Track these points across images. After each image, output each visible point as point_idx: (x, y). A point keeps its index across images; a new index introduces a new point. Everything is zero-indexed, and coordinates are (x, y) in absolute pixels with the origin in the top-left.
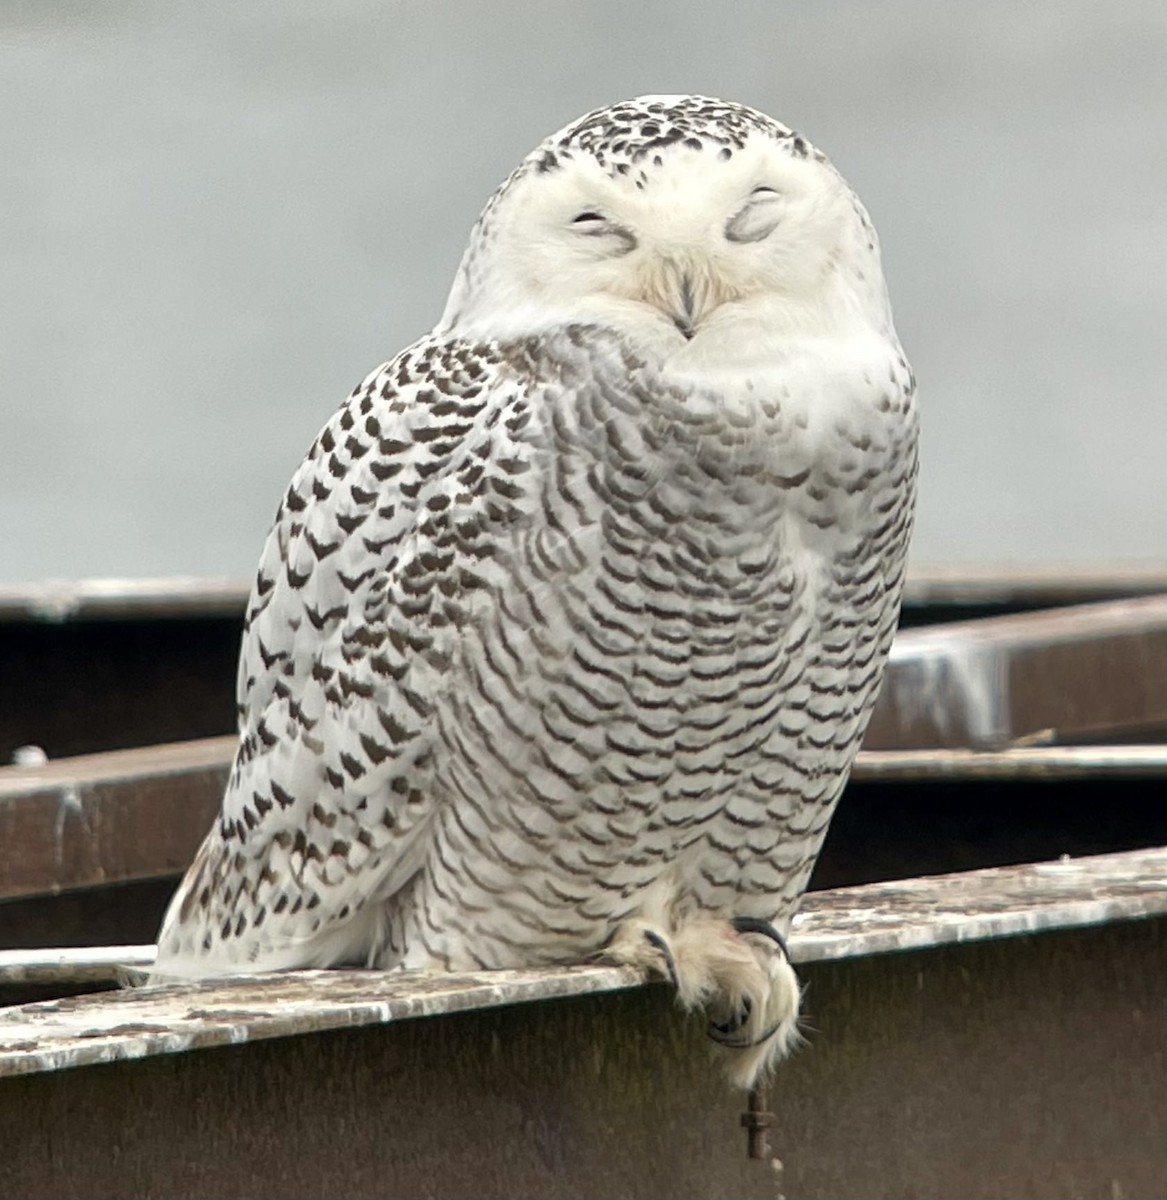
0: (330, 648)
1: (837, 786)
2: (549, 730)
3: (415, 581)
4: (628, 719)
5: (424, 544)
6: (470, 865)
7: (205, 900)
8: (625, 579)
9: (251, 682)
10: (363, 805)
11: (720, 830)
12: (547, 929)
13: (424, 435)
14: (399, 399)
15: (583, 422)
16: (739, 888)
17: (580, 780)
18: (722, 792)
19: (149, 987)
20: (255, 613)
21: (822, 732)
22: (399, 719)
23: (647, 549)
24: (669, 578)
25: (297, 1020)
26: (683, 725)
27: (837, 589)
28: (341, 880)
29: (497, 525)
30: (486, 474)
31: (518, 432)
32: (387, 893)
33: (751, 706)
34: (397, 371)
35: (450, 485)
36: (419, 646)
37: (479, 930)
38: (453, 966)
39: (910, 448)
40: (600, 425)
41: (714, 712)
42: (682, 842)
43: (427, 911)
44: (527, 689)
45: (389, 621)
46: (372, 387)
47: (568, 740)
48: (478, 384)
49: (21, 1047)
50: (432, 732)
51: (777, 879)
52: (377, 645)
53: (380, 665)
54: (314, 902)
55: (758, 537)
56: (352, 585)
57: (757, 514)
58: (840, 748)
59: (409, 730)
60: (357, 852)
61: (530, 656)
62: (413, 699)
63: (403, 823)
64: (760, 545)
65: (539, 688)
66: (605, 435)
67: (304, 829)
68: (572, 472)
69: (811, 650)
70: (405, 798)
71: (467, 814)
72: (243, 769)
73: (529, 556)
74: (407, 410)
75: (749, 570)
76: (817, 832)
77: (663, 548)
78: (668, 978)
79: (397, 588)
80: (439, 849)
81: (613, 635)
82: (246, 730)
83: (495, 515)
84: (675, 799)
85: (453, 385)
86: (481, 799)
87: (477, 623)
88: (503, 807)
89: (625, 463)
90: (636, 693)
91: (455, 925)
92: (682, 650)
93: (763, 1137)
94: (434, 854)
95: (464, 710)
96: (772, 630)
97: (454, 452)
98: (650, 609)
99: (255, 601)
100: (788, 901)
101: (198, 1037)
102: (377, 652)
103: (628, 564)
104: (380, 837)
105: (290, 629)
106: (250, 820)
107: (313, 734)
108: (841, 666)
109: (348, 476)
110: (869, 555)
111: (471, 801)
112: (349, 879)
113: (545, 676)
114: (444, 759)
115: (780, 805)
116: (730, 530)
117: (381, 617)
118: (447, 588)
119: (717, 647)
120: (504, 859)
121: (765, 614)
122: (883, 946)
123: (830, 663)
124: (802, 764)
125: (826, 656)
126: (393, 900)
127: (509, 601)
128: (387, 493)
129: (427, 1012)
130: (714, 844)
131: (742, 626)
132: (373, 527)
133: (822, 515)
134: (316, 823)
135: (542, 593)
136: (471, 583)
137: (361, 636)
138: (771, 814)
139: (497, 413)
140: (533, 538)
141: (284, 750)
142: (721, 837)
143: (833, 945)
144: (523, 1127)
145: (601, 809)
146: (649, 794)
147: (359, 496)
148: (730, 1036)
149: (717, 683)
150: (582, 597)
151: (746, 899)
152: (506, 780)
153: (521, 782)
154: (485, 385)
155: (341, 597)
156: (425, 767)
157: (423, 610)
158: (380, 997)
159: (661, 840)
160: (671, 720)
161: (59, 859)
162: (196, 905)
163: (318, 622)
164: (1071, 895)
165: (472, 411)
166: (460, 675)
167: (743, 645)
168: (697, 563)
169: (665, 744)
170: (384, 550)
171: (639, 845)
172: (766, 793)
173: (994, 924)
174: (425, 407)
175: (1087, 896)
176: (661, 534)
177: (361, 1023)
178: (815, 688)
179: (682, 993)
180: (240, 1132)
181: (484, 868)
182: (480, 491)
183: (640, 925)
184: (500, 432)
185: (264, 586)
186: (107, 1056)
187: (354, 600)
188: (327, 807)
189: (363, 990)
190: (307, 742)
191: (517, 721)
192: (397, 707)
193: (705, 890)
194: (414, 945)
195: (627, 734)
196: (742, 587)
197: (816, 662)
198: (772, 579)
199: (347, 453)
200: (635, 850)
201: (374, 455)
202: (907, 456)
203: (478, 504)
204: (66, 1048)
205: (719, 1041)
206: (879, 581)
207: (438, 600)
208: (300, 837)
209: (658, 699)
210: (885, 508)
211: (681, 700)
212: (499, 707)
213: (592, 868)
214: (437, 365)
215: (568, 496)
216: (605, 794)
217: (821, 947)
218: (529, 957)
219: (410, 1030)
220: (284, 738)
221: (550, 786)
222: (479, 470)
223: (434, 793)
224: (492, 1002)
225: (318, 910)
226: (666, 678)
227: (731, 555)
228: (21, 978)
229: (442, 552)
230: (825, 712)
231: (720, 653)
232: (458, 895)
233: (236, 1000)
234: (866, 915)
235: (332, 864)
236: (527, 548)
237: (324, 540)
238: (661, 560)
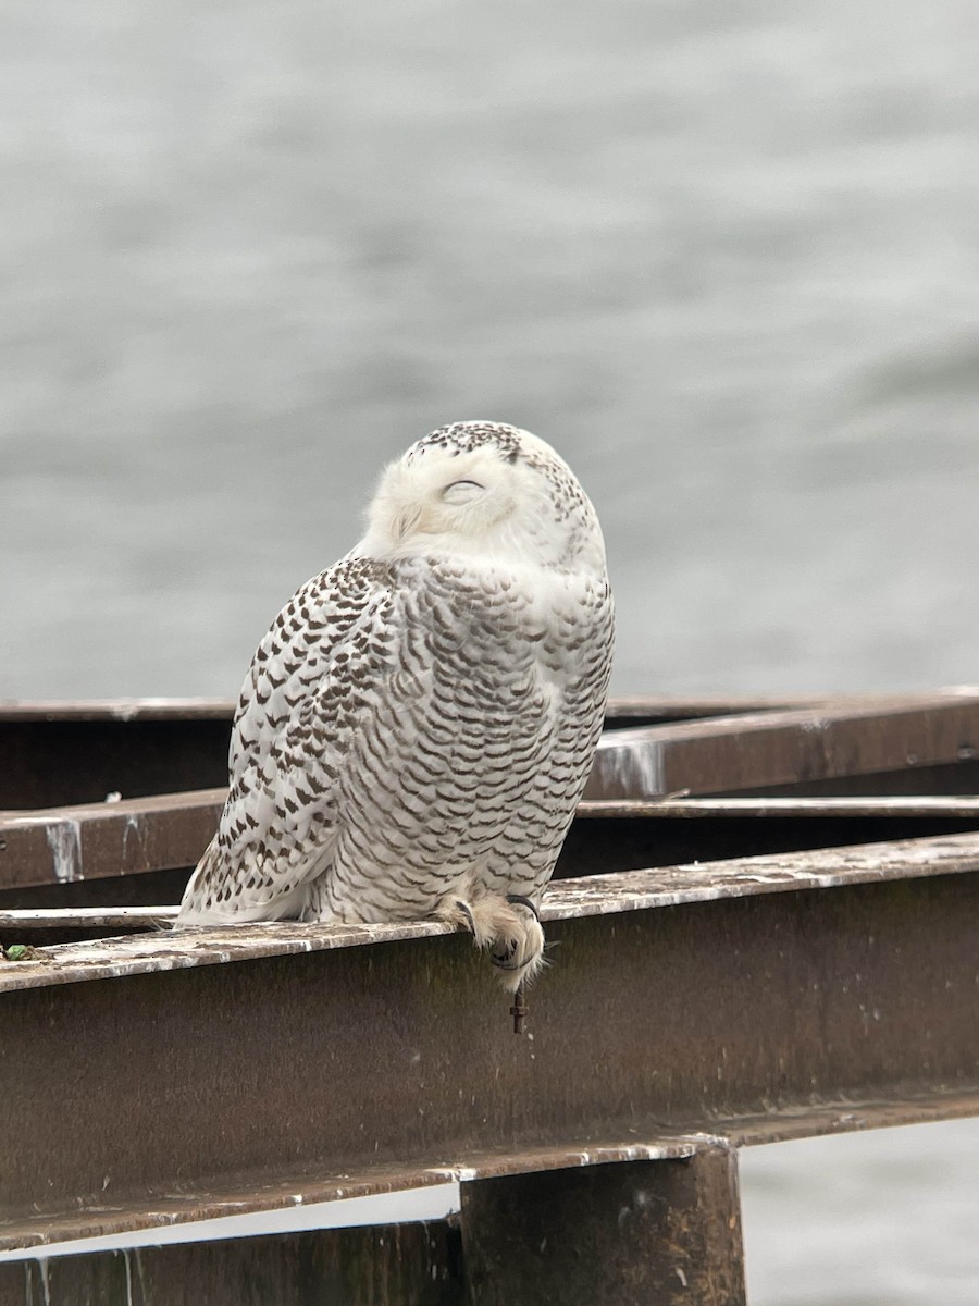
0: (280, 739)
1: (568, 819)
2: (404, 787)
3: (329, 702)
4: (449, 781)
5: (334, 681)
6: (357, 863)
7: (208, 878)
8: (447, 700)
9: (236, 757)
10: (296, 829)
11: (500, 845)
12: (400, 899)
13: (333, 619)
14: (320, 598)
15: (421, 608)
16: (510, 878)
17: (421, 816)
18: (502, 822)
19: (174, 930)
20: (239, 718)
21: (558, 788)
22: (318, 780)
23: (458, 683)
24: (471, 699)
25: (258, 950)
26: (480, 784)
27: (568, 707)
28: (286, 870)
29: (375, 671)
30: (369, 642)
31: (387, 619)
32: (311, 878)
33: (519, 773)
34: (319, 582)
35: (349, 648)
36: (331, 738)
37: (364, 901)
38: (347, 921)
39: (607, 627)
40: (430, 609)
41: (498, 776)
42: (480, 851)
43: (333, 888)
44: (391, 764)
45: (314, 725)
46: (306, 591)
47: (415, 793)
48: (363, 592)
49: (101, 963)
50: (337, 787)
51: (532, 873)
52: (307, 738)
53: (308, 749)
54: (270, 882)
55: (521, 674)
56: (293, 703)
57: (519, 660)
58: (568, 798)
59: (324, 786)
60: (294, 855)
61: (393, 745)
62: (326, 768)
63: (321, 838)
64: (523, 679)
65: (397, 763)
66: (432, 614)
67: (264, 841)
68: (416, 639)
69: (553, 741)
70: (322, 824)
71: (356, 834)
72: (231, 806)
73: (392, 688)
74: (324, 605)
75: (517, 693)
76: (556, 847)
77: (468, 683)
78: (469, 929)
79: (318, 706)
80: (340, 854)
81: (440, 732)
82: (233, 784)
83: (374, 665)
84: (476, 826)
85: (349, 592)
86: (364, 825)
87: (364, 725)
88: (377, 831)
89: (445, 631)
90: (453, 766)
91: (348, 896)
92: (480, 741)
93: (523, 1019)
94: (337, 856)
95: (355, 776)
96: (532, 729)
97: (351, 629)
98: (461, 717)
99: (239, 712)
100: (539, 886)
101: (202, 958)
102: (307, 742)
103: (448, 692)
104: (308, 846)
105: (258, 727)
106: (234, 835)
107: (270, 787)
108: (569, 751)
109: (291, 641)
110: (585, 687)
111: (358, 827)
112: (290, 870)
113: (402, 756)
114: (343, 803)
115: (534, 830)
116: (503, 669)
117: (309, 722)
118: (347, 706)
119: (499, 739)
120: (378, 860)
121: (527, 720)
122: (592, 912)
123: (563, 749)
124: (546, 807)
125: (561, 745)
126: (315, 881)
127: (381, 713)
128: (313, 652)
129: (332, 946)
130: (496, 852)
131: (514, 727)
132: (305, 671)
133: (554, 663)
134: (271, 837)
135: (399, 708)
136: (361, 703)
137: (298, 732)
138: (528, 835)
139: (376, 607)
140: (395, 678)
141: (254, 796)
142: (500, 848)
143: (564, 911)
144: (385, 1014)
145: (433, 832)
146: (461, 823)
147: (297, 652)
148: (505, 962)
149: (500, 759)
150: (422, 712)
151: (514, 884)
152: (379, 815)
153: (388, 816)
154: (368, 592)
155: (287, 710)
156: (333, 807)
157: (333, 718)
158: (306, 937)
159: (467, 849)
160: (473, 782)
161: (124, 857)
162: (203, 881)
163: (273, 723)
164: (698, 884)
165: (361, 607)
166: (354, 755)
167: (515, 738)
168: (487, 690)
169: (471, 794)
170: (311, 684)
171: (455, 853)
172: (526, 823)
173: (655, 900)
174: (334, 603)
175: (709, 885)
176: (466, 674)
177: (294, 952)
178: (554, 763)
179: (477, 938)
180: (224, 1013)
181: (365, 864)
182: (366, 652)
183: (455, 898)
184: (377, 618)
185: (244, 703)
186: (150, 968)
187: (294, 712)
188: (277, 829)
189: (295, 933)
190: (267, 792)
191: (386, 782)
192: (317, 772)
193: (490, 878)
194: (325, 908)
195: (448, 789)
196: (513, 704)
197: (555, 747)
198: (529, 700)
199: (291, 628)
200: (453, 855)
201: (305, 630)
202: (604, 632)
203: (365, 659)
204: (126, 963)
205: (498, 965)
206: (591, 702)
207: (342, 713)
208: (262, 845)
209: (466, 769)
210: (593, 660)
211: (479, 769)
212: (375, 773)
213: (428, 865)
214: (341, 579)
215: (414, 653)
216: (436, 823)
217: (556, 911)
218: (390, 916)
219: (322, 956)
220: (254, 789)
221: (404, 819)
222: (366, 639)
223: (338, 822)
224: (369, 941)
225: (272, 886)
226: (471, 757)
227: (506, 686)
228: (102, 924)
229: (344, 686)
230: (560, 778)
231: (501, 742)
232: (350, 879)
233: (224, 938)
234: (583, 894)
235: (280, 861)
236: (391, 684)
237: (277, 677)
238: (467, 690)
